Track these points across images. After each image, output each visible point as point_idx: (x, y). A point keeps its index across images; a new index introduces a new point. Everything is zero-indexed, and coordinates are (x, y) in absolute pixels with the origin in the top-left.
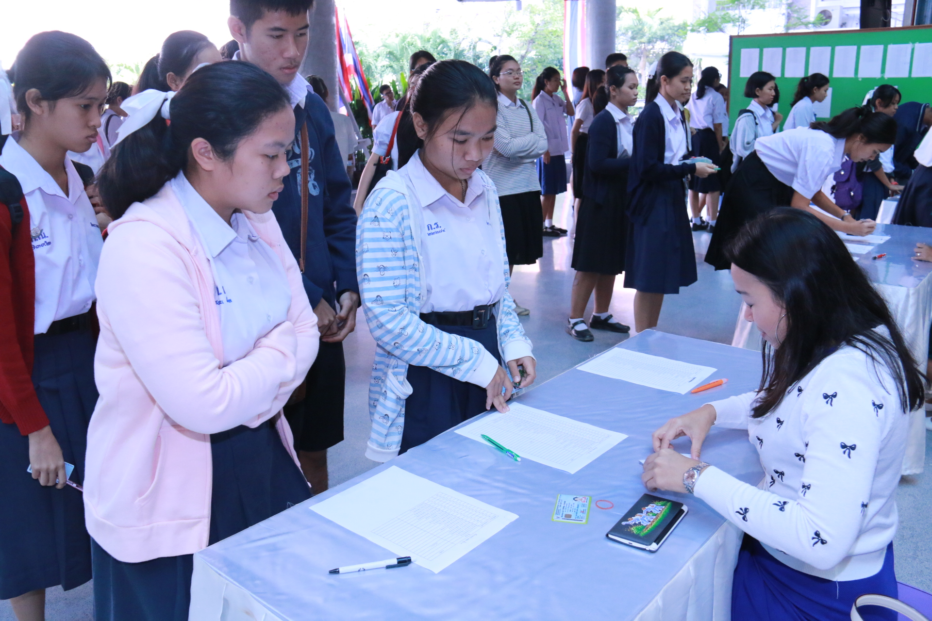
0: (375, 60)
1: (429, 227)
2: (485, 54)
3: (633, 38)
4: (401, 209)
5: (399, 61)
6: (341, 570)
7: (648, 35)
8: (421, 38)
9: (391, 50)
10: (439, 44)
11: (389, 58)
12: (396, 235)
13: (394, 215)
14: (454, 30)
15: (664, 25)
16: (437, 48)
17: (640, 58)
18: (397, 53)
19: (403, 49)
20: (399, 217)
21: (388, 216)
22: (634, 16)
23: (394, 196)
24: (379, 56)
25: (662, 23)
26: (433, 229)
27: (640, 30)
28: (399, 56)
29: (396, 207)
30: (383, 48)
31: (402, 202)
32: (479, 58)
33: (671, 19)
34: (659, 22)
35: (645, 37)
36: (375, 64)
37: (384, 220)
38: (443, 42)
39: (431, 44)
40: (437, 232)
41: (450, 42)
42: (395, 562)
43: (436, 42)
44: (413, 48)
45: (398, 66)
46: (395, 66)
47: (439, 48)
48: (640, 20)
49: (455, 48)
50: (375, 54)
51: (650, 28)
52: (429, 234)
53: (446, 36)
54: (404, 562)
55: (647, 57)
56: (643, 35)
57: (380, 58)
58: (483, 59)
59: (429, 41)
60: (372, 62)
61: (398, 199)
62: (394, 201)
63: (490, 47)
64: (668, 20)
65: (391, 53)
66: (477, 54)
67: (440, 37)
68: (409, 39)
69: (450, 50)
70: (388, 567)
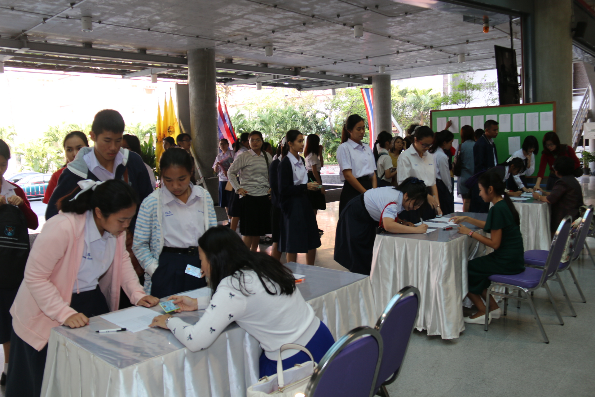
0: (253, 125)
1: (167, 213)
2: (321, 121)
3: (415, 108)
4: (153, 205)
5: (268, 126)
6: (100, 331)
7: (424, 106)
8: (282, 111)
9: (263, 119)
10: (293, 115)
11: (262, 124)
12: (149, 215)
13: (149, 207)
14: (302, 106)
15: (433, 100)
16: (291, 117)
17: (420, 120)
18: (267, 121)
19: (271, 118)
20: (152, 208)
21: (147, 207)
22: (414, 94)
23: (153, 199)
24: (255, 123)
25: (432, 98)
26: (168, 214)
27: (419, 103)
28: (268, 123)
29: (151, 204)
30: (258, 118)
31: (155, 202)
32: (317, 123)
33: (437, 96)
34: (430, 98)
35: (422, 108)
36: (253, 128)
37: (146, 208)
38: (295, 113)
39: (288, 115)
40: (169, 215)
41: (299, 114)
42: (120, 329)
43: (291, 113)
44: (277, 118)
45: (267, 129)
46: (265, 129)
47: (293, 117)
48: (418, 97)
49: (302, 117)
50: (254, 122)
51: (425, 102)
52: (166, 216)
53: (297, 110)
54: (124, 330)
55: (424, 119)
56: (420, 107)
57: (257, 124)
58: (320, 123)
59: (286, 113)
60: (251, 127)
61: (154, 201)
62: (151, 202)
63: (324, 116)
64: (435, 96)
65: (263, 121)
66: (316, 120)
67: (293, 110)
68: (275, 113)
69: (299, 119)
70: (118, 331)
